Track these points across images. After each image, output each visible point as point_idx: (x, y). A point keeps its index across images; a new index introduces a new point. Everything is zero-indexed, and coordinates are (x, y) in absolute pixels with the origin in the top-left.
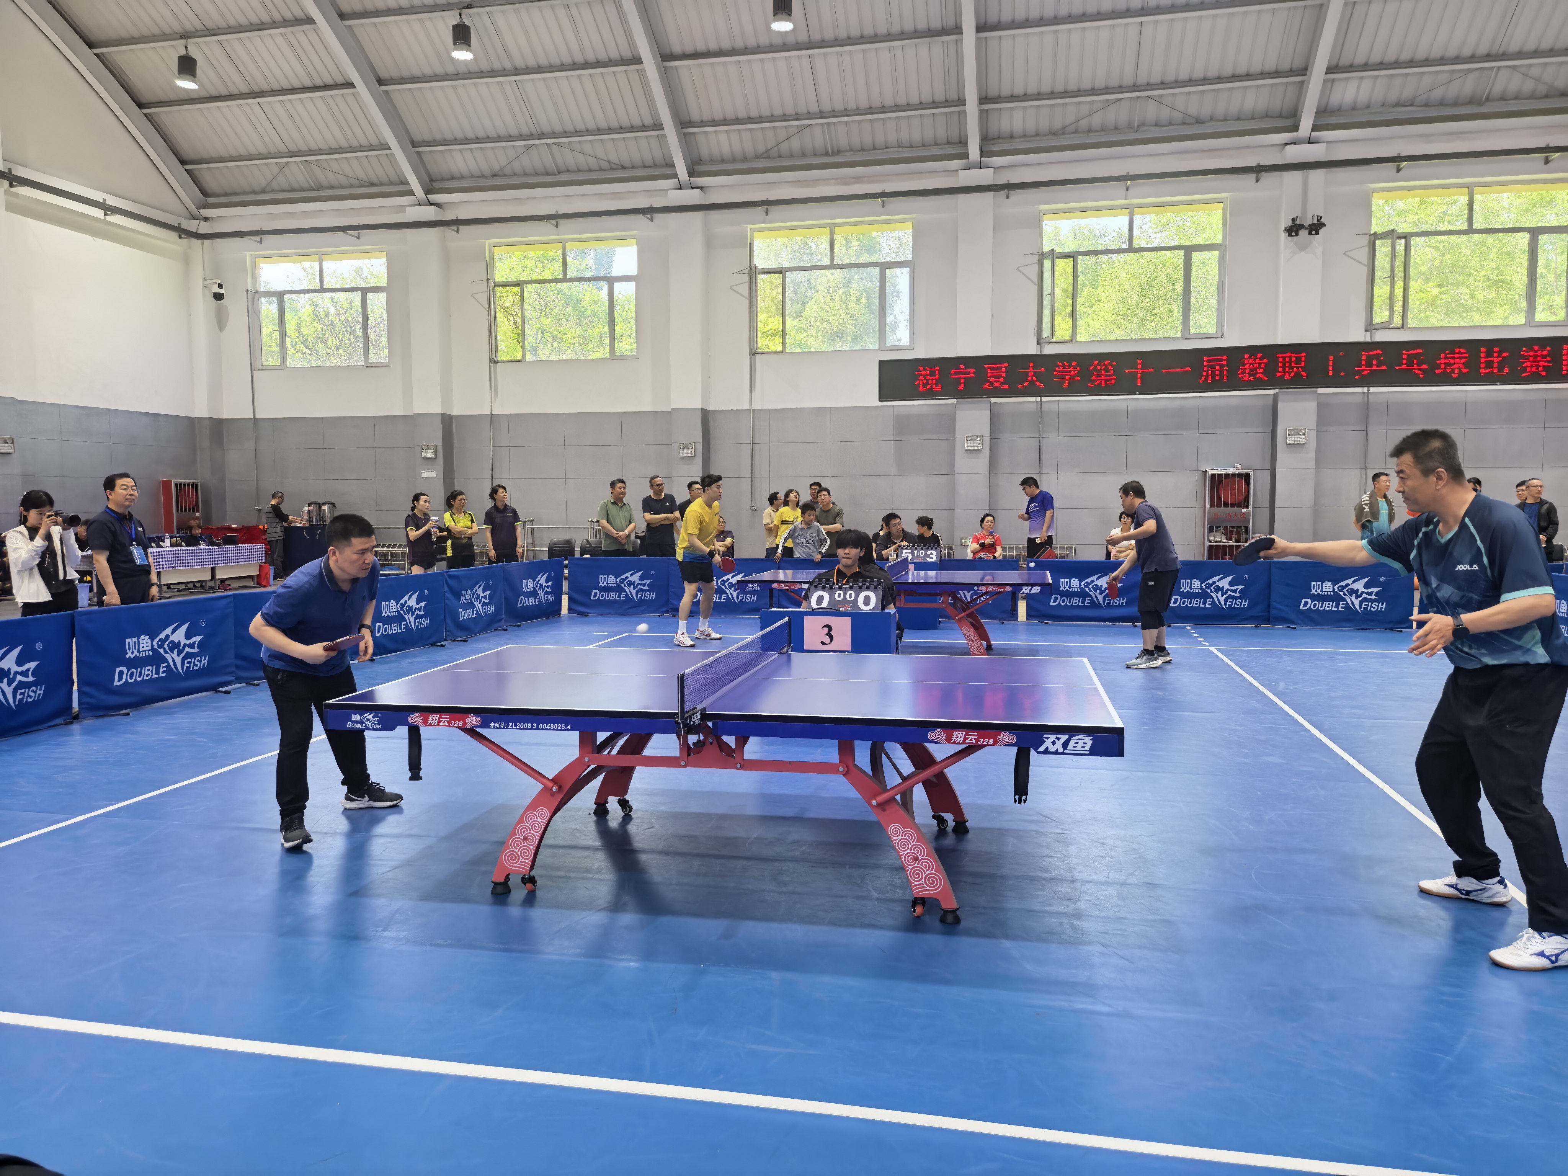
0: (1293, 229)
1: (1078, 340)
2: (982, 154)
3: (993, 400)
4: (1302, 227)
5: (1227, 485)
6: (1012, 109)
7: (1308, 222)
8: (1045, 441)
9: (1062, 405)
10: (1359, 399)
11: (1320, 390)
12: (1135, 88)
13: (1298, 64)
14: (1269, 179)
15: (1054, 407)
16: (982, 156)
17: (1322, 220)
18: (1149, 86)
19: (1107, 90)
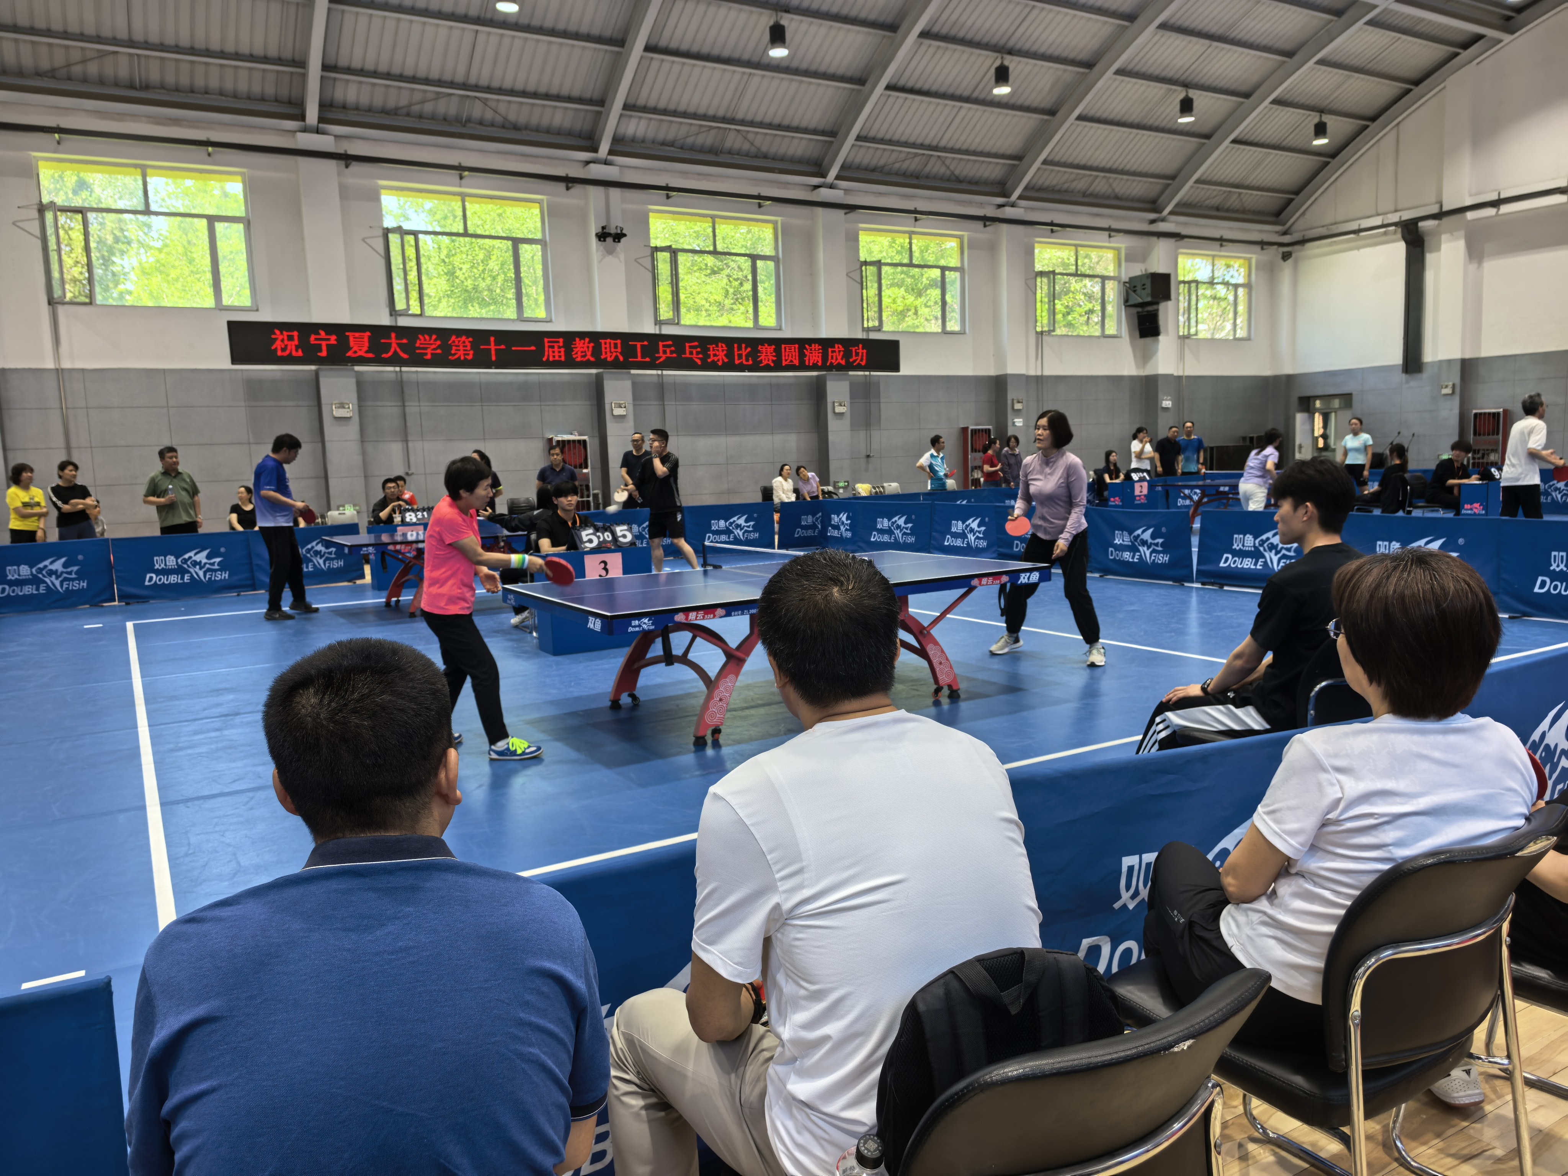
0: (602, 236)
1: (427, 314)
2: (321, 120)
3: (357, 368)
4: (609, 235)
5: (569, 449)
6: (347, 81)
7: (613, 231)
8: (408, 410)
9: (421, 376)
10: (655, 380)
11: (633, 372)
12: (464, 86)
13: (596, 95)
14: (577, 189)
15: (413, 377)
16: (319, 122)
17: (624, 232)
18: (476, 88)
19: (440, 83)
